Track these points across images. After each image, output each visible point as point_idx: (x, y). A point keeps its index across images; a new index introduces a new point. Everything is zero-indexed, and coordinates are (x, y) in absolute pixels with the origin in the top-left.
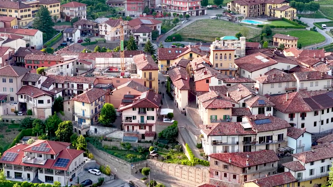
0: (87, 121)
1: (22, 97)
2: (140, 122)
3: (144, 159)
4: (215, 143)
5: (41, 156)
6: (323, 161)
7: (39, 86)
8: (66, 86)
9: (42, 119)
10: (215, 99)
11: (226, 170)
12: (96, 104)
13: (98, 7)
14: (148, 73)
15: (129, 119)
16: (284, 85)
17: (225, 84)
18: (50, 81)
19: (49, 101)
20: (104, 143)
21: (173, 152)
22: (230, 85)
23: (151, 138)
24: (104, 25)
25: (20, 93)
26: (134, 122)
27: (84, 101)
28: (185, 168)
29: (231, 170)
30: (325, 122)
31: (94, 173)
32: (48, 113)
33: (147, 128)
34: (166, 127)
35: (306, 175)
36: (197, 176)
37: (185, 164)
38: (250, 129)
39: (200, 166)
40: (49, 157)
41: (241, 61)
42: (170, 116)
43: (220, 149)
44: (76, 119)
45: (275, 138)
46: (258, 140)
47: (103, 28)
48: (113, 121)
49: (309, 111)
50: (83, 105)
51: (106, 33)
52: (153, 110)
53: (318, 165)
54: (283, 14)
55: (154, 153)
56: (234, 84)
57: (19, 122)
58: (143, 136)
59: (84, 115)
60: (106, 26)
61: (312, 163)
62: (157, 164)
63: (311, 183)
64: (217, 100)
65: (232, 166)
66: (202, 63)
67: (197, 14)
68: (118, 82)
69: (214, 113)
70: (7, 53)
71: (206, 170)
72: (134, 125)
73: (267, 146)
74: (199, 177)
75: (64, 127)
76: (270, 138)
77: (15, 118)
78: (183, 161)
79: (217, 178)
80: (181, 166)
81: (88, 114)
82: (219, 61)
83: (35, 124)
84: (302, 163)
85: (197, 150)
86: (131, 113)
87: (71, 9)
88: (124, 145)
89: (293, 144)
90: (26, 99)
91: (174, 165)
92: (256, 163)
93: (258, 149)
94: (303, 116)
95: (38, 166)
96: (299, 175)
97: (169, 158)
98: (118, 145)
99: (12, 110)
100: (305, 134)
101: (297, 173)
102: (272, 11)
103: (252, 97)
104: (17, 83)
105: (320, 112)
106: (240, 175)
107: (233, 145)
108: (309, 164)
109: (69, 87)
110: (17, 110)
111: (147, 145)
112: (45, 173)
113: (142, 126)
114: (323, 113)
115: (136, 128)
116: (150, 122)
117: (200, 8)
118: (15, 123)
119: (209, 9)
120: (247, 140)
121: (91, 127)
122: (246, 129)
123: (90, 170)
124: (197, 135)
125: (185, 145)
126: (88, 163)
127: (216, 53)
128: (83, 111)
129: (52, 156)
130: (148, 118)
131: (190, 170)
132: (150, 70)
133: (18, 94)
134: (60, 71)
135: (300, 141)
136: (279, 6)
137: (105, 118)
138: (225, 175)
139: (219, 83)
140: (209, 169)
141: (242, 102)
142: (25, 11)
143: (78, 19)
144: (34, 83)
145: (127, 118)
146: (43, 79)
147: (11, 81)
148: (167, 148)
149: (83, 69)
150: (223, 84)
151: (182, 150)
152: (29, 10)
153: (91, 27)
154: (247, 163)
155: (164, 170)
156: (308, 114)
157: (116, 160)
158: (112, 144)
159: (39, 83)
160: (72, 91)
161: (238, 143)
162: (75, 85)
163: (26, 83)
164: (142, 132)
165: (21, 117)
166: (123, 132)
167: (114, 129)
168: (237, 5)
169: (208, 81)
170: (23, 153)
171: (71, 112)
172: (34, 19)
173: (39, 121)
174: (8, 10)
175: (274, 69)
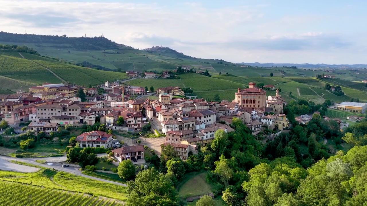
0: (111, 124)
1: (81, 117)
2: (135, 123)
3: (138, 137)
4: (168, 128)
5: (94, 137)
6: (211, 132)
7: (88, 112)
8: (100, 113)
9: (91, 125)
10: (165, 112)
11: (173, 137)
12: (115, 118)
13: (101, 91)
14: (135, 106)
15: (130, 122)
16: (191, 108)
17: (168, 108)
18: (93, 110)
19: (94, 117)
20: (120, 132)
21: (150, 134)
22: (170, 108)
23: (139, 130)
24: (107, 96)
25: (80, 115)
26: (132, 123)
27: (110, 116)
28: (155, 139)
29: (175, 137)
30: (208, 121)
31: (117, 144)
32: (94, 122)
33: (138, 125)
34: (146, 124)
35: (205, 138)
36: (161, 142)
37: (155, 137)
38: (181, 121)
39: (162, 137)
40: (98, 137)
41: (171, 101)
42: (146, 121)
43: (169, 130)
44: (107, 124)
45: (191, 125)
46: (184, 126)
47: (107, 98)
48: (123, 123)
49: (202, 116)
50: (110, 118)
51: (108, 100)
52: (140, 118)
53: (209, 134)
54: (179, 94)
55: (141, 134)
56: (171, 108)
57: (80, 127)
58: (136, 129)
59: (110, 122)
60: (108, 97)
61: (207, 133)
62: (143, 139)
63: (207, 141)
64: (166, 113)
65: (176, 135)
66: (157, 102)
67: (144, 94)
68: (122, 110)
69: (166, 117)
70: (70, 102)
71: (165, 138)
72: (132, 125)
73: (188, 128)
74: (162, 142)
75: (102, 127)
76: (189, 125)
77: (78, 125)
78: (154, 136)
79: (169, 141)
80: (154, 138)
81: (112, 121)
82: (163, 101)
83: (88, 127)
84: (203, 133)
85: (160, 132)
86: (131, 120)
87: (91, 91)
88: (128, 133)
89: (198, 127)
90: (83, 118)
91: (151, 138)
92: (185, 134)
93: (185, 129)
94: (200, 118)
95: (93, 141)
96: (202, 138)
97: (148, 136)
98: (126, 133)
99: (77, 122)
100: (202, 123)
101: (201, 137)
102: (174, 93)
103: (180, 111)
104: (79, 111)
105: (206, 117)
106: (179, 139)
107: (175, 128)
108: (206, 133)
109: (101, 113)
110: (79, 122)
111: (138, 132)
112: (97, 144)
113: (136, 125)
114: (207, 117)
115: (133, 126)
116: (139, 123)
117: (145, 92)
118: (79, 127)
119: (148, 92)
120: (180, 126)
121: (113, 127)
122: (180, 122)
123: (115, 143)
124: (160, 126)
125: (155, 130)
126: (114, 140)
127: (162, 97)
128: (110, 120)
129: (99, 136)
130: (138, 121)
131: (158, 139)
132: (136, 104)
133: (79, 116)
134: (97, 107)
135: (201, 126)
136: (177, 90)
137: (120, 122)
138: (173, 140)
139: (165, 108)
140: (166, 138)
141: (176, 113)
142: (71, 91)
143: (94, 95)
144: (86, 111)
145: (129, 122)
146: (90, 110)
147: (76, 110)
148: (147, 132)
149: (106, 106)
150: (167, 108)
151: (153, 133)
152: (73, 91)
153: (101, 98)
154: (182, 134)
155: (146, 141)
156: (202, 117)
157: (126, 138)
158: (123, 132)
159: (89, 111)
160: (103, 114)
161: (177, 127)
162: (104, 112)
163: (82, 111)
164: (136, 127)
165: (81, 125)
166: (127, 128)
167: (123, 127)
168: (160, 90)
169: (161, 107)
170: (86, 136)
171: (104, 121)
172: (75, 94)
173: (90, 126)
174: (63, 90)
175: (186, 103)
